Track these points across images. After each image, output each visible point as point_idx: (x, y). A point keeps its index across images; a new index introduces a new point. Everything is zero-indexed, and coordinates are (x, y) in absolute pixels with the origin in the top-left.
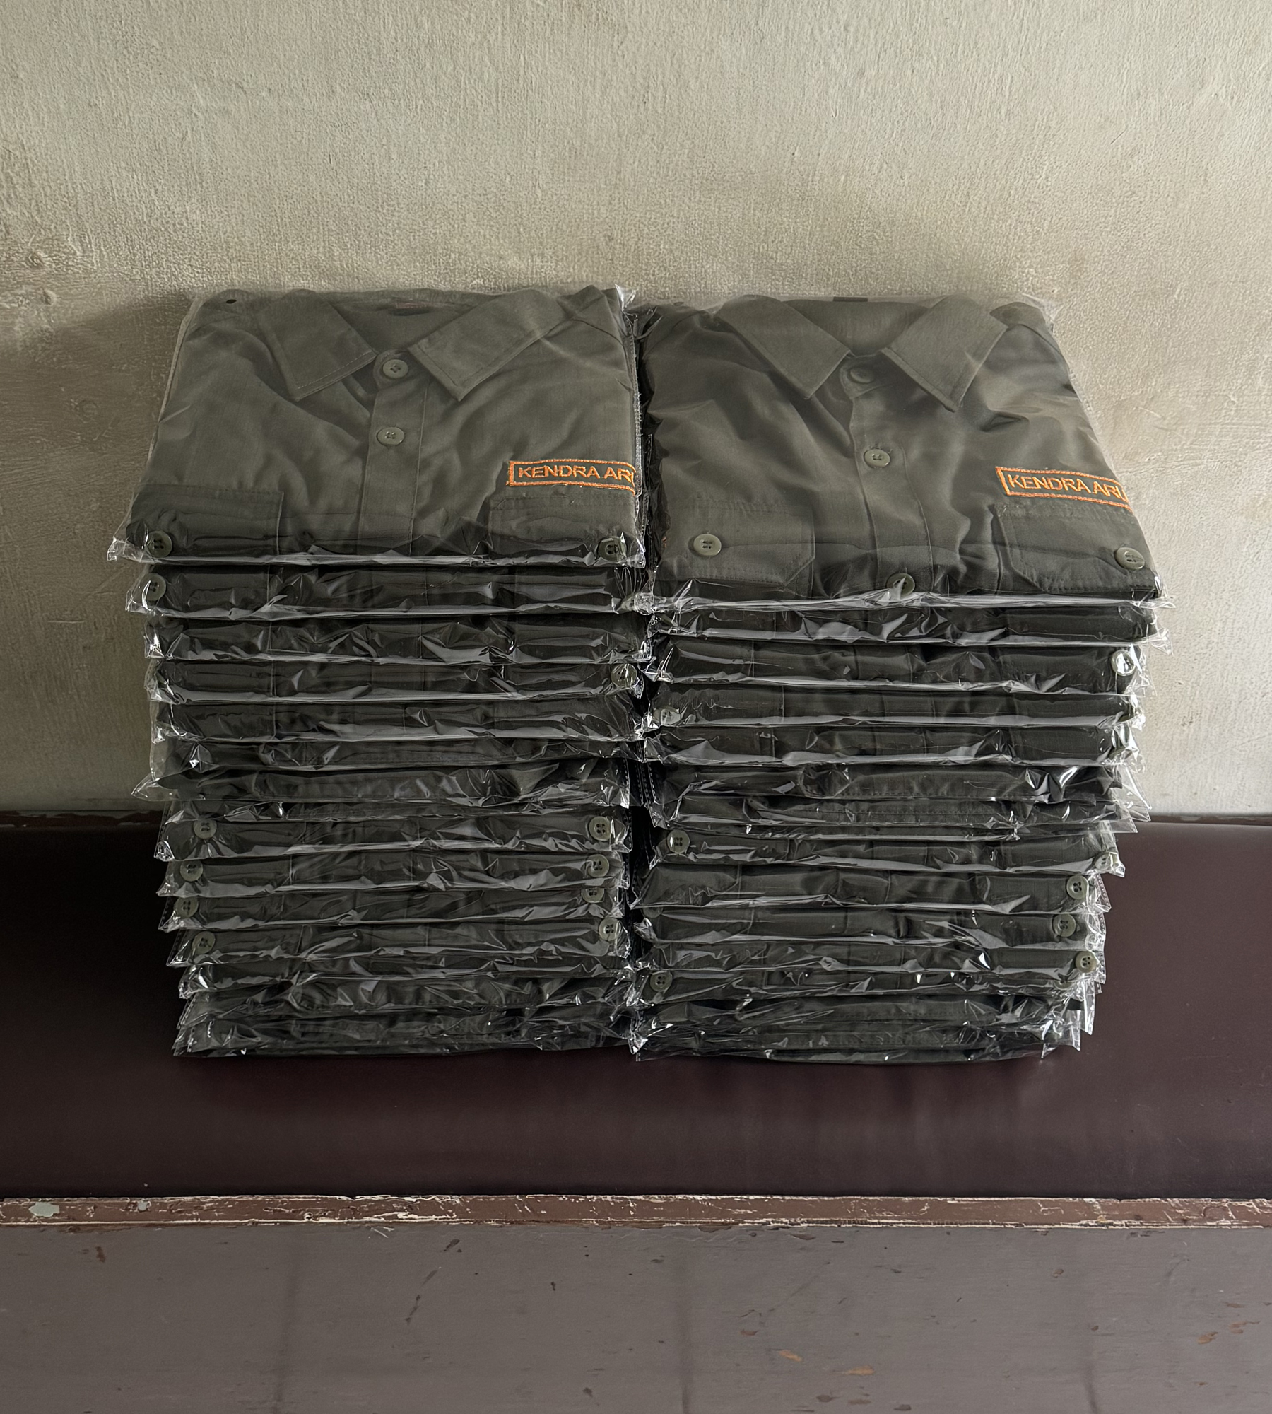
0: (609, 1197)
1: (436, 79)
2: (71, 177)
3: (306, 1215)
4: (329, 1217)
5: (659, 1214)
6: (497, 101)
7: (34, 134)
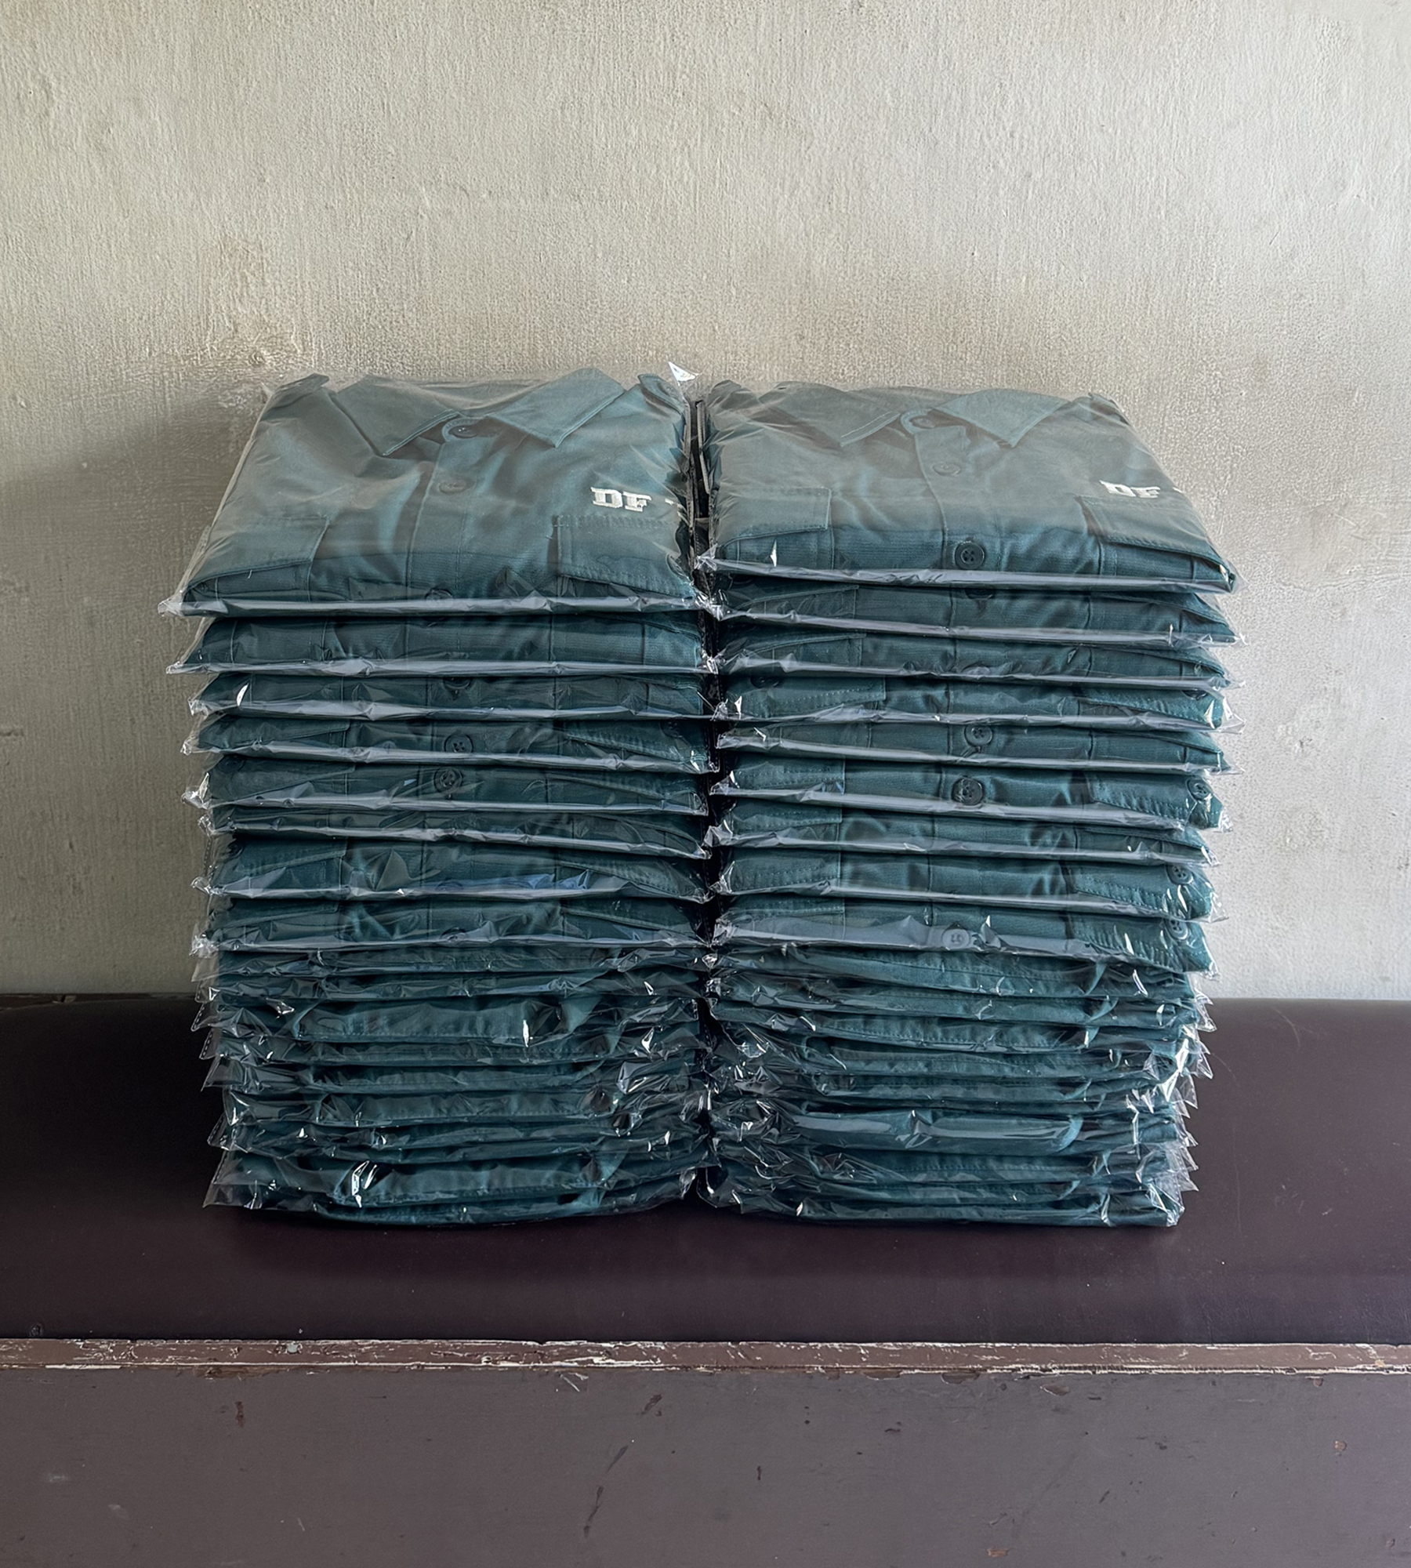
2: (301, 277)
3: (484, 1359)
4: (510, 1361)
7: (272, 235)
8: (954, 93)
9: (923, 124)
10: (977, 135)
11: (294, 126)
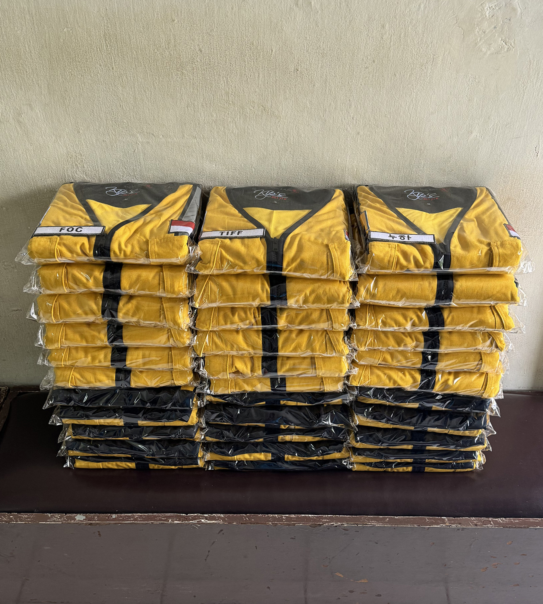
0: (276, 515)
1: (218, 132)
2: (97, 164)
3: (170, 520)
4: (178, 521)
5: (294, 521)
6: (238, 140)
7: (85, 151)
8: (332, 103)
9: (321, 114)
10: (340, 118)
11: (88, 113)
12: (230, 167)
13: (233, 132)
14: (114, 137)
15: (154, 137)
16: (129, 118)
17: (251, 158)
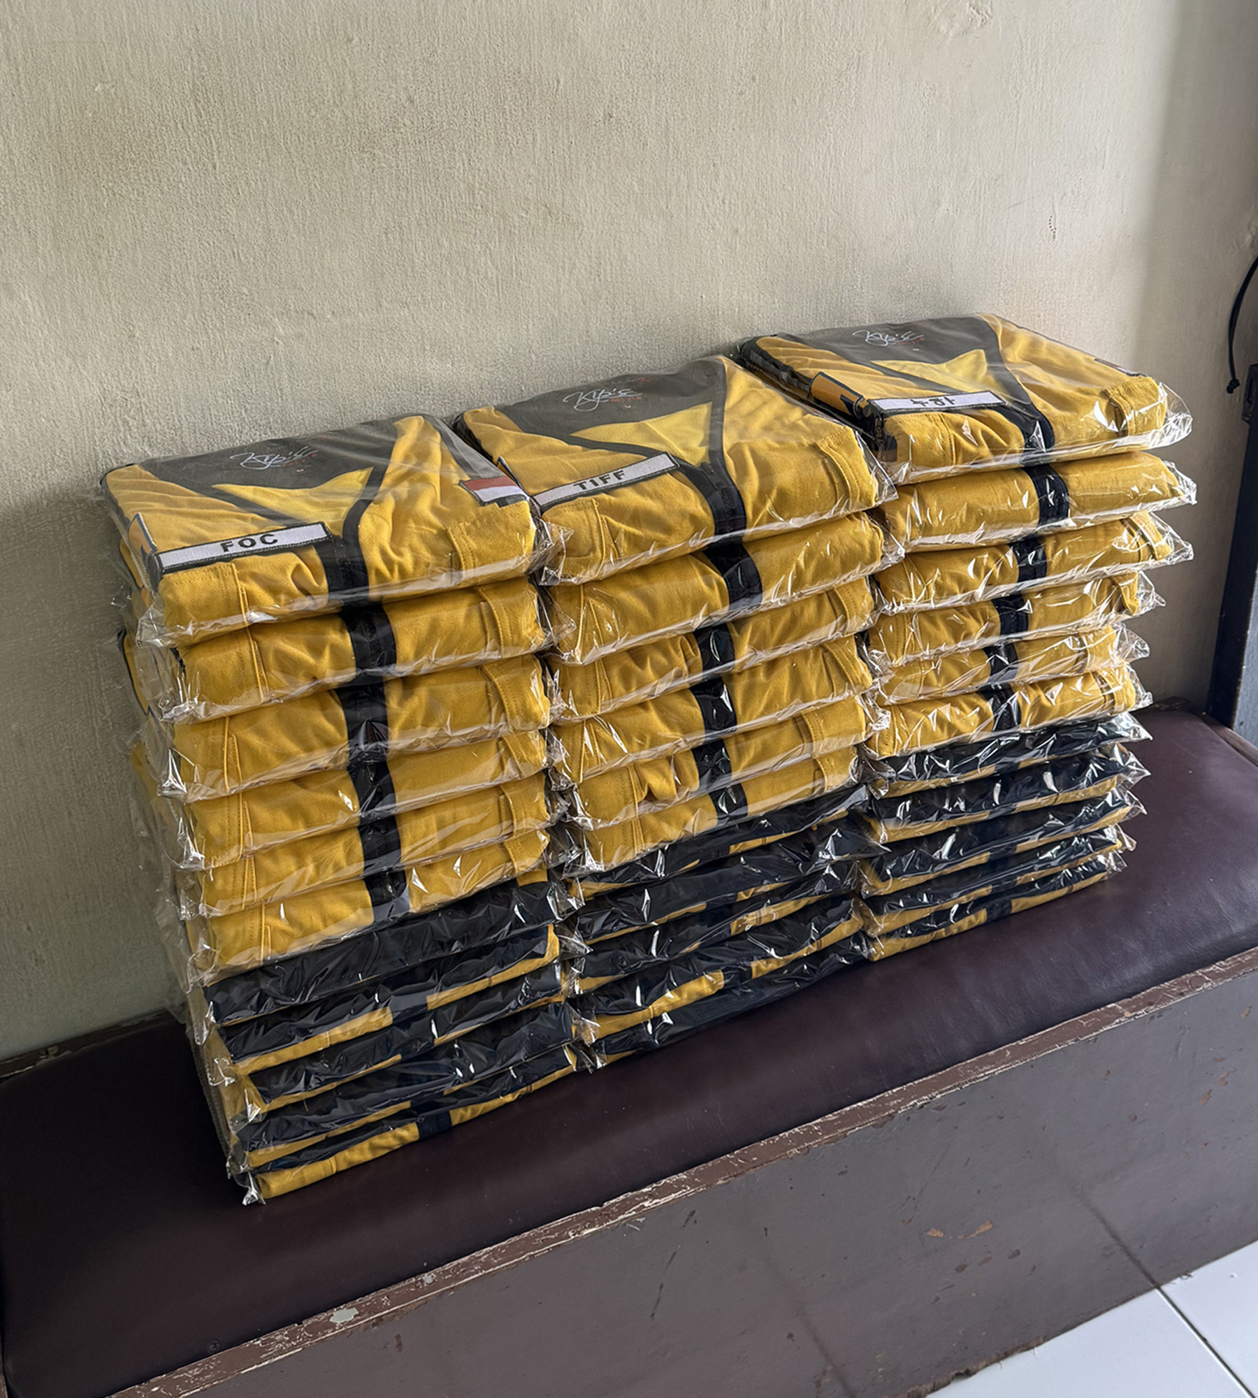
0: (797, 1130)
1: (455, 283)
2: (177, 412)
3: (571, 1234)
4: (590, 1227)
5: (838, 1127)
6: (498, 292)
10: (700, 207)
12: (484, 361)
13: (486, 277)
14: (218, 335)
15: (313, 321)
16: (255, 281)
17: (528, 330)
